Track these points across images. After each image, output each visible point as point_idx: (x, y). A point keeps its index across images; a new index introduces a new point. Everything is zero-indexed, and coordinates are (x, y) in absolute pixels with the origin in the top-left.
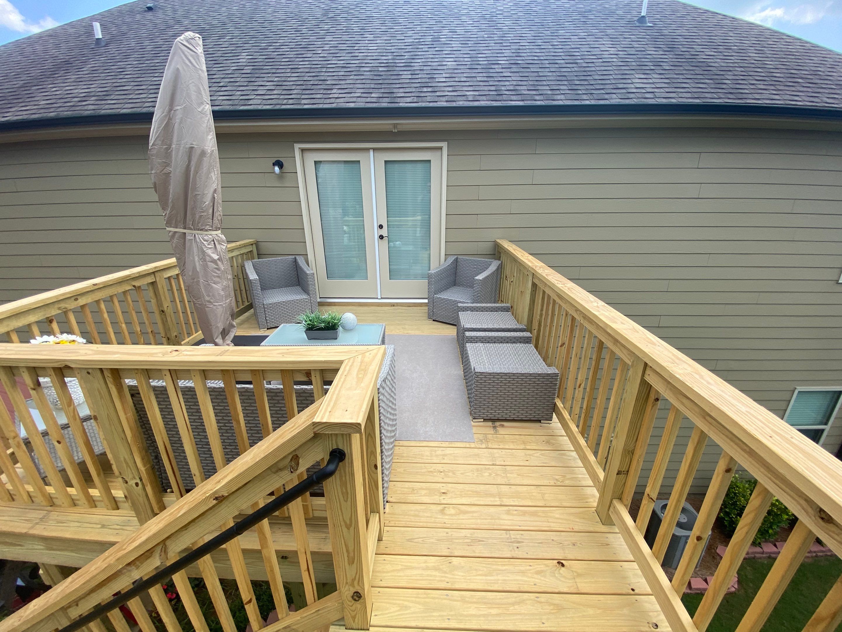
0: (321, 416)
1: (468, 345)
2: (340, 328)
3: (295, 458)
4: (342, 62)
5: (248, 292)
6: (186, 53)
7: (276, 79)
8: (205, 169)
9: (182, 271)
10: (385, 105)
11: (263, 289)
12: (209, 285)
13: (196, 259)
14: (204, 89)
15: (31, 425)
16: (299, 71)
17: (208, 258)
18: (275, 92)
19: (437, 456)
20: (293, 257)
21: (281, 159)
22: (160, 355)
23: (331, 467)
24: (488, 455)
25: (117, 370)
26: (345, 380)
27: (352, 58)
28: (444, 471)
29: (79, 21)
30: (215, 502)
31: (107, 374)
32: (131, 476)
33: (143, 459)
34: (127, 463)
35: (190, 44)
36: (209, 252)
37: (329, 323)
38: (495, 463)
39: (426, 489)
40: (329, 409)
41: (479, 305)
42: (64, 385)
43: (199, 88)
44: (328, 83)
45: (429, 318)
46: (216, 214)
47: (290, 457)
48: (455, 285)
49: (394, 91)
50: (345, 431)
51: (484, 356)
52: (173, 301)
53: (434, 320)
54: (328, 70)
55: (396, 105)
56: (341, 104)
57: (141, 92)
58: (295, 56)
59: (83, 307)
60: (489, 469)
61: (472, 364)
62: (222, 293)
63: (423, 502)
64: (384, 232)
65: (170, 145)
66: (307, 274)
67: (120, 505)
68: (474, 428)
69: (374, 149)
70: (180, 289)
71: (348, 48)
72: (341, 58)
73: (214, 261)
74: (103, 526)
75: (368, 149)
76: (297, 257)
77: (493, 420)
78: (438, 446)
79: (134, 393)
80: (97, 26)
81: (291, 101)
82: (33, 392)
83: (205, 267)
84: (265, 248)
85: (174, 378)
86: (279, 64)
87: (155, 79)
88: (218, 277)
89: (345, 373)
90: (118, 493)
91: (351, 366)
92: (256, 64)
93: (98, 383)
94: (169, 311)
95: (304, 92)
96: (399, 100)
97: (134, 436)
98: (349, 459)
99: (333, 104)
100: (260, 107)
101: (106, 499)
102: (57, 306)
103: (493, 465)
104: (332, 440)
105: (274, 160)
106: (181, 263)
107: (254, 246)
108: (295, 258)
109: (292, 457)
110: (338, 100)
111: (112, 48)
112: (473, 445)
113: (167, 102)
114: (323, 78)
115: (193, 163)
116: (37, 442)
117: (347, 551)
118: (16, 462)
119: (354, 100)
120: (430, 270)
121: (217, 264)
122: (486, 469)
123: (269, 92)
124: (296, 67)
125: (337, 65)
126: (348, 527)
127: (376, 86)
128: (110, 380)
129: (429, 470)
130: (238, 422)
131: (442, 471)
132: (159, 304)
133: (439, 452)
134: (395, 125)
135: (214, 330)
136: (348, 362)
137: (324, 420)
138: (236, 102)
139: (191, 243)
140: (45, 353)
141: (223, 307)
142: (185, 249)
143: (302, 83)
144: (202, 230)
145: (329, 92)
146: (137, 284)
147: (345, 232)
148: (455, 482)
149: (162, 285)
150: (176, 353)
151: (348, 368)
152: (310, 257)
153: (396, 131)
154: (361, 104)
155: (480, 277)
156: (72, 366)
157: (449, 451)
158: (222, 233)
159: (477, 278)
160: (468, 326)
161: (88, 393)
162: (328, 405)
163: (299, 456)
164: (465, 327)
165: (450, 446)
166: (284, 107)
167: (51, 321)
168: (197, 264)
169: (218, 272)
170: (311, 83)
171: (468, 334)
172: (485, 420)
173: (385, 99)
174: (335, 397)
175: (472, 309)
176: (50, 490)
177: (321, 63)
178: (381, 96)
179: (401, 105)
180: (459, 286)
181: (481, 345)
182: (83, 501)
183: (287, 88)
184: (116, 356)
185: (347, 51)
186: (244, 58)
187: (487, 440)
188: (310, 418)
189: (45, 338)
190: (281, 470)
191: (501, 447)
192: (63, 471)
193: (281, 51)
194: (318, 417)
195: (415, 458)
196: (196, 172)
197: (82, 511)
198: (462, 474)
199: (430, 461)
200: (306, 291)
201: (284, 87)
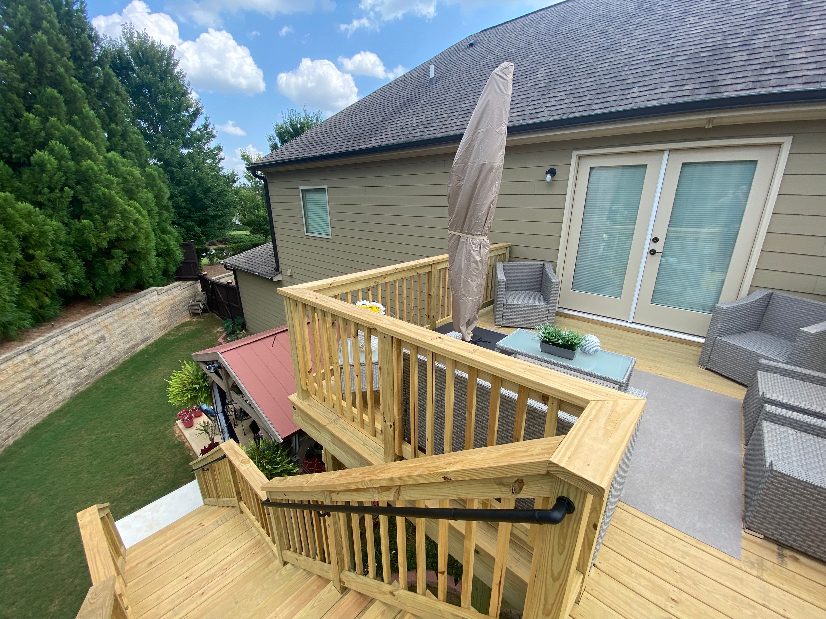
0: (559, 457)
1: (766, 426)
2: (579, 350)
3: (520, 483)
4: (651, 55)
5: (493, 289)
6: (499, 82)
7: (570, 88)
8: (489, 182)
9: (451, 266)
10: (702, 97)
11: (507, 289)
12: (467, 281)
13: (464, 258)
14: (506, 112)
15: (346, 358)
16: (597, 74)
17: (472, 259)
18: (566, 101)
19: (674, 548)
20: (542, 263)
21: (554, 167)
22: (429, 338)
23: (557, 515)
24: (759, 589)
25: (400, 340)
26: (589, 427)
27: (665, 49)
28: (680, 573)
29: (420, 66)
30: (443, 480)
31: (395, 341)
32: (389, 419)
33: (399, 410)
34: (389, 408)
35: (504, 73)
36: (474, 254)
37: (568, 341)
38: (766, 604)
39: (649, 580)
40: (569, 454)
41: (798, 369)
42: (369, 339)
43: (502, 111)
44: (628, 82)
45: (701, 363)
46: (488, 222)
47: (516, 479)
48: (757, 330)
49: (719, 79)
50: (583, 487)
51: (793, 449)
52: (439, 286)
53: (707, 369)
54: (631, 68)
55: (718, 96)
56: (641, 103)
57: (453, 118)
58: (595, 60)
59: (386, 283)
60: (754, 607)
61: (767, 454)
62: (475, 290)
63: (641, 594)
64: (658, 247)
65: (467, 163)
66: (552, 282)
67: (377, 435)
68: (743, 540)
69: (670, 151)
70: (444, 278)
71: (661, 38)
72: (650, 52)
73: (476, 262)
74: (364, 444)
75: (663, 151)
76: (546, 264)
77: (781, 545)
78: (680, 537)
79: (406, 359)
80: (432, 68)
81: (580, 109)
82: (352, 338)
83: (468, 266)
84: (518, 252)
85: (434, 359)
86: (576, 71)
87: (465, 105)
88: (476, 276)
89: (591, 417)
90: (379, 426)
91: (599, 411)
92: (552, 76)
93: (388, 346)
94: (434, 295)
95: (597, 97)
96: (724, 89)
97: (398, 391)
98: (577, 515)
99: (629, 105)
100: (547, 119)
101: (371, 427)
102: (374, 280)
103: (763, 605)
104: (564, 487)
105: (547, 169)
106: (452, 260)
107: (508, 249)
108: (544, 264)
109: (518, 480)
110: (637, 100)
111: (439, 85)
112: (735, 563)
113: (474, 127)
114: (622, 78)
115: (481, 177)
116: (347, 369)
117: (546, 600)
118: (332, 375)
119: (658, 96)
120: (717, 303)
121: (477, 265)
122: (749, 604)
123: (560, 103)
124: (594, 71)
125: (643, 60)
126: (555, 579)
127: (693, 76)
128: (395, 346)
129: (658, 560)
130: (471, 414)
131: (678, 571)
132: (429, 289)
133: (679, 544)
134: (710, 120)
135: (461, 319)
136: (596, 404)
137: (562, 465)
138: (526, 117)
139: (463, 245)
140: (366, 316)
141: (473, 302)
142: (457, 249)
143: (596, 87)
144: (473, 235)
145: (627, 92)
146: (420, 272)
147: (604, 241)
148: (695, 596)
149: (434, 274)
150: (440, 340)
151: (594, 412)
152: (559, 266)
153: (710, 127)
154: (667, 100)
155: (812, 329)
156: (378, 329)
157: (693, 551)
158: (488, 238)
159: (805, 329)
160: (770, 395)
161: (382, 350)
162: (567, 449)
163: (525, 482)
164: (767, 396)
165: (698, 546)
166: (572, 115)
167: (369, 290)
168: (463, 263)
169: (477, 272)
170: (608, 85)
171: (769, 408)
172: (766, 538)
173: (702, 90)
174: (576, 441)
175: (784, 373)
176: (344, 404)
177: (624, 61)
178: (698, 86)
179: (726, 95)
180: (765, 332)
181: (791, 431)
182: (358, 420)
183: (579, 95)
184: (403, 330)
185: (660, 42)
186: (542, 72)
187: (761, 566)
188: (547, 453)
189: (365, 302)
190: (503, 485)
191: (785, 587)
192: (354, 394)
193: (580, 58)
194: (555, 457)
195: (642, 535)
196: (482, 185)
197: (356, 426)
198: (707, 590)
199: (662, 550)
200: (546, 298)
201: (576, 95)
